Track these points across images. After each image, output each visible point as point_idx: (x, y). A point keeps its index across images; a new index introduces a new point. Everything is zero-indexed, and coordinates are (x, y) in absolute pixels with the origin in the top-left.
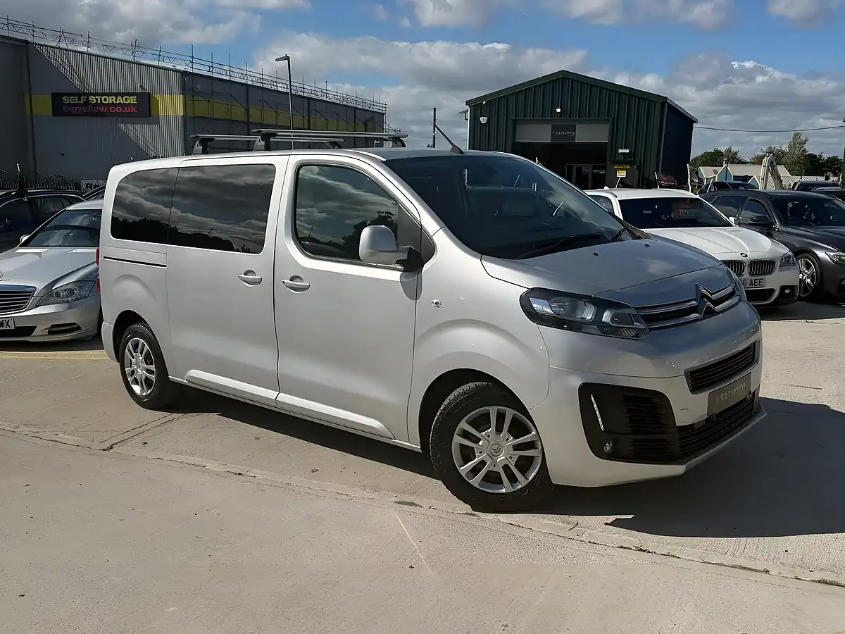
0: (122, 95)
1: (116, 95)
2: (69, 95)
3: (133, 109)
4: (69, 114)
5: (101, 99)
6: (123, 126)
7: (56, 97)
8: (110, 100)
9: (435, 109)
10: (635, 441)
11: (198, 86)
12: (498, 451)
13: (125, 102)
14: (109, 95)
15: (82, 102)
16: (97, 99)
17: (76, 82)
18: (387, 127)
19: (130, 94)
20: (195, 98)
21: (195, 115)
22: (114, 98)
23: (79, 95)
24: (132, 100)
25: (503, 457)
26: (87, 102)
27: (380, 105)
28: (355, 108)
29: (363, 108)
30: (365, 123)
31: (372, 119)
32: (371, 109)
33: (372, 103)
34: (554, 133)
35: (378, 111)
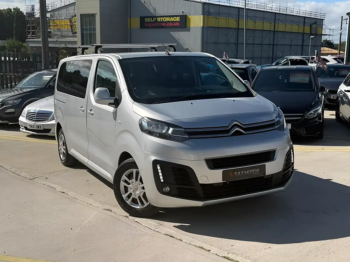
0: (173, 16)
1: (170, 17)
2: (148, 17)
3: (178, 24)
4: (148, 27)
5: (163, 19)
6: (172, 33)
7: (142, 19)
8: (167, 19)
9: (342, 17)
10: (178, 188)
11: (211, 10)
12: (137, 189)
13: (174, 20)
14: (167, 17)
15: (154, 21)
16: (161, 19)
17: (152, 11)
18: (325, 27)
19: (176, 16)
20: (209, 17)
21: (209, 26)
22: (169, 18)
23: (153, 17)
24: (178, 19)
25: (138, 192)
26: (156, 21)
27: (321, 14)
28: (305, 17)
29: (310, 17)
30: (311, 26)
31: (315, 23)
32: (315, 17)
33: (316, 14)
35: (320, 18)
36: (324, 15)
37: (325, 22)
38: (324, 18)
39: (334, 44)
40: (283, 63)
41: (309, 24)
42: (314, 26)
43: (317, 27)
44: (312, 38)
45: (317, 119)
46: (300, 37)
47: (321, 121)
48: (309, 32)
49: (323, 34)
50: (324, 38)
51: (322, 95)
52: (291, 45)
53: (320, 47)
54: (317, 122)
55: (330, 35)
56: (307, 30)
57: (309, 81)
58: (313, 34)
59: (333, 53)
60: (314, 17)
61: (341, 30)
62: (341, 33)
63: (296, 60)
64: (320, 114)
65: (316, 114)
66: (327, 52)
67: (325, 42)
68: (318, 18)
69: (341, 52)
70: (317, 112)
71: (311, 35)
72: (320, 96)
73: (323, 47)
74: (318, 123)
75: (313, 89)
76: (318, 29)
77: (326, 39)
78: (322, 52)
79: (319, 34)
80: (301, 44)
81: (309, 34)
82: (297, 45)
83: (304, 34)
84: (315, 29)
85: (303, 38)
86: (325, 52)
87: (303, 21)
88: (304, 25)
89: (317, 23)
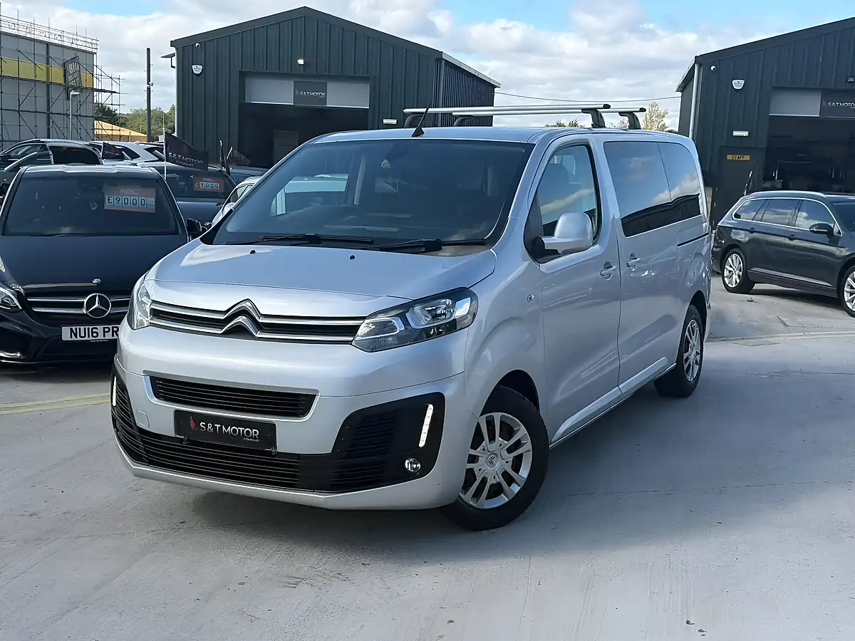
9: (148, 50)
18: (99, 72)
27: (88, 40)
28: (48, 44)
29: (61, 43)
30: (64, 65)
31: (74, 60)
32: (73, 46)
33: (75, 37)
34: (297, 93)
35: (84, 48)
36: (94, 42)
37: (98, 60)
38: (94, 51)
39: (116, 114)
41: (61, 62)
42: (71, 68)
43: (79, 71)
46: (41, 91)
48: (63, 82)
49: (95, 87)
50: (101, 98)
52: (18, 112)
53: (90, 120)
55: (112, 92)
56: (57, 76)
57: (157, 204)
58: (73, 86)
60: (69, 45)
61: (149, 81)
62: (149, 89)
66: (109, 133)
68: (79, 47)
73: (98, 120)
76: (83, 74)
77: (104, 101)
79: (87, 88)
80: (45, 110)
81: (60, 84)
82: (36, 112)
83: (48, 85)
84: (76, 75)
85: (48, 95)
86: (104, 133)
87: (45, 54)
88: (48, 63)
89: (80, 62)
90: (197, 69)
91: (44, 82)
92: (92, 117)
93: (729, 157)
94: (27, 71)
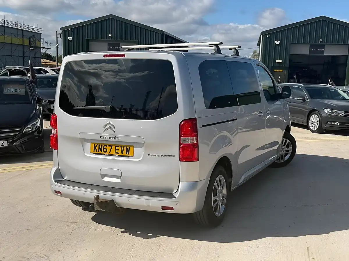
9: (57, 32)
18: (43, 41)
27: (38, 29)
28: (23, 30)
29: (28, 30)
30: (29, 39)
31: (33, 36)
32: (33, 31)
33: (33, 28)
34: (109, 47)
35: (37, 32)
36: (41, 29)
37: (42, 36)
38: (41, 33)
39: (52, 57)
40: (3, 73)
41: (28, 37)
42: (32, 39)
43: (35, 40)
44: (31, 50)
45: (36, 134)
46: (20, 49)
47: (41, 135)
48: (29, 45)
49: (41, 47)
50: (43, 51)
51: (39, 107)
52: (11, 56)
53: (39, 59)
54: (36, 136)
55: (48, 48)
56: (27, 42)
57: (25, 92)
58: (32, 46)
59: (53, 65)
60: (31, 31)
61: (57, 44)
62: (57, 47)
63: (15, 70)
64: (39, 127)
65: (35, 128)
66: (47, 64)
67: (45, 54)
68: (35, 32)
69: (59, 64)
70: (36, 126)
71: (31, 47)
72: (38, 108)
73: (43, 59)
74: (38, 137)
75: (30, 101)
76: (37, 42)
77: (45, 52)
78: (42, 63)
79: (38, 47)
80: (22, 56)
81: (28, 46)
82: (18, 56)
83: (23, 46)
84: (34, 42)
85: (23, 50)
86: (45, 64)
87: (22, 34)
88: (23, 38)
89: (35, 37)
90: (70, 39)
91: (21, 45)
92: (40, 58)
93: (275, 70)
94: (15, 41)
